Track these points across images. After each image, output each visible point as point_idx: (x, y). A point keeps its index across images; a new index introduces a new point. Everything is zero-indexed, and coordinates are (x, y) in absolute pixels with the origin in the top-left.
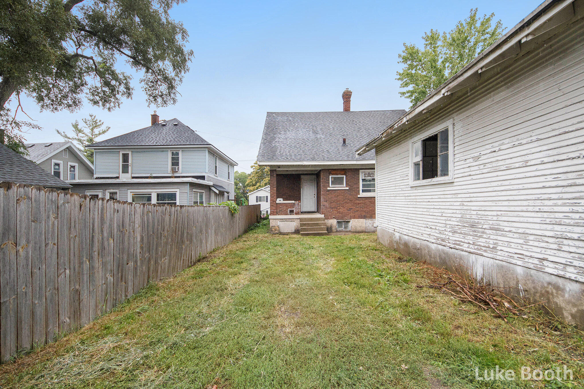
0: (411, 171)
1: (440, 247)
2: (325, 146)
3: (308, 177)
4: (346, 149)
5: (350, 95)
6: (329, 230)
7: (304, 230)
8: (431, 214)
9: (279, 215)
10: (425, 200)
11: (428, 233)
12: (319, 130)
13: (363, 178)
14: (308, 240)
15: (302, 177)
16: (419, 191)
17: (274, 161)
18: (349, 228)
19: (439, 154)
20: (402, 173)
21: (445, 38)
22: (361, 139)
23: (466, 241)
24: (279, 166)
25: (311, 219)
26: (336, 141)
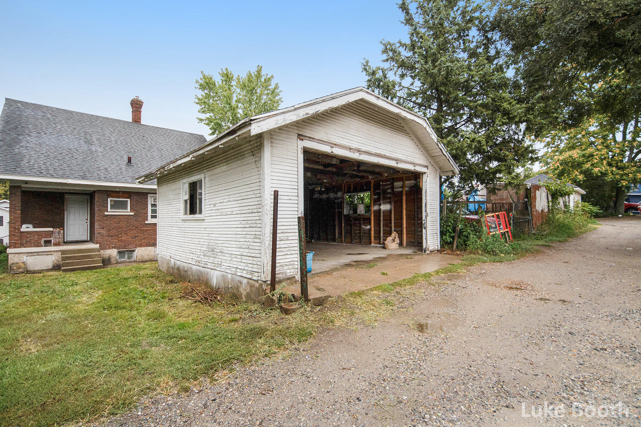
0: (182, 206)
1: (198, 267)
2: (103, 163)
3: (77, 197)
4: (132, 169)
5: (142, 105)
6: (106, 262)
7: (67, 264)
8: (193, 242)
9: (25, 247)
10: (190, 232)
11: (192, 257)
12: (94, 140)
13: (153, 203)
14: (72, 277)
15: (66, 196)
16: (187, 224)
17: (17, 175)
18: (134, 258)
19: (198, 197)
20: (176, 207)
21: (238, 79)
22: (151, 159)
23: (210, 261)
24: (26, 182)
25: (80, 251)
26: (118, 158)
